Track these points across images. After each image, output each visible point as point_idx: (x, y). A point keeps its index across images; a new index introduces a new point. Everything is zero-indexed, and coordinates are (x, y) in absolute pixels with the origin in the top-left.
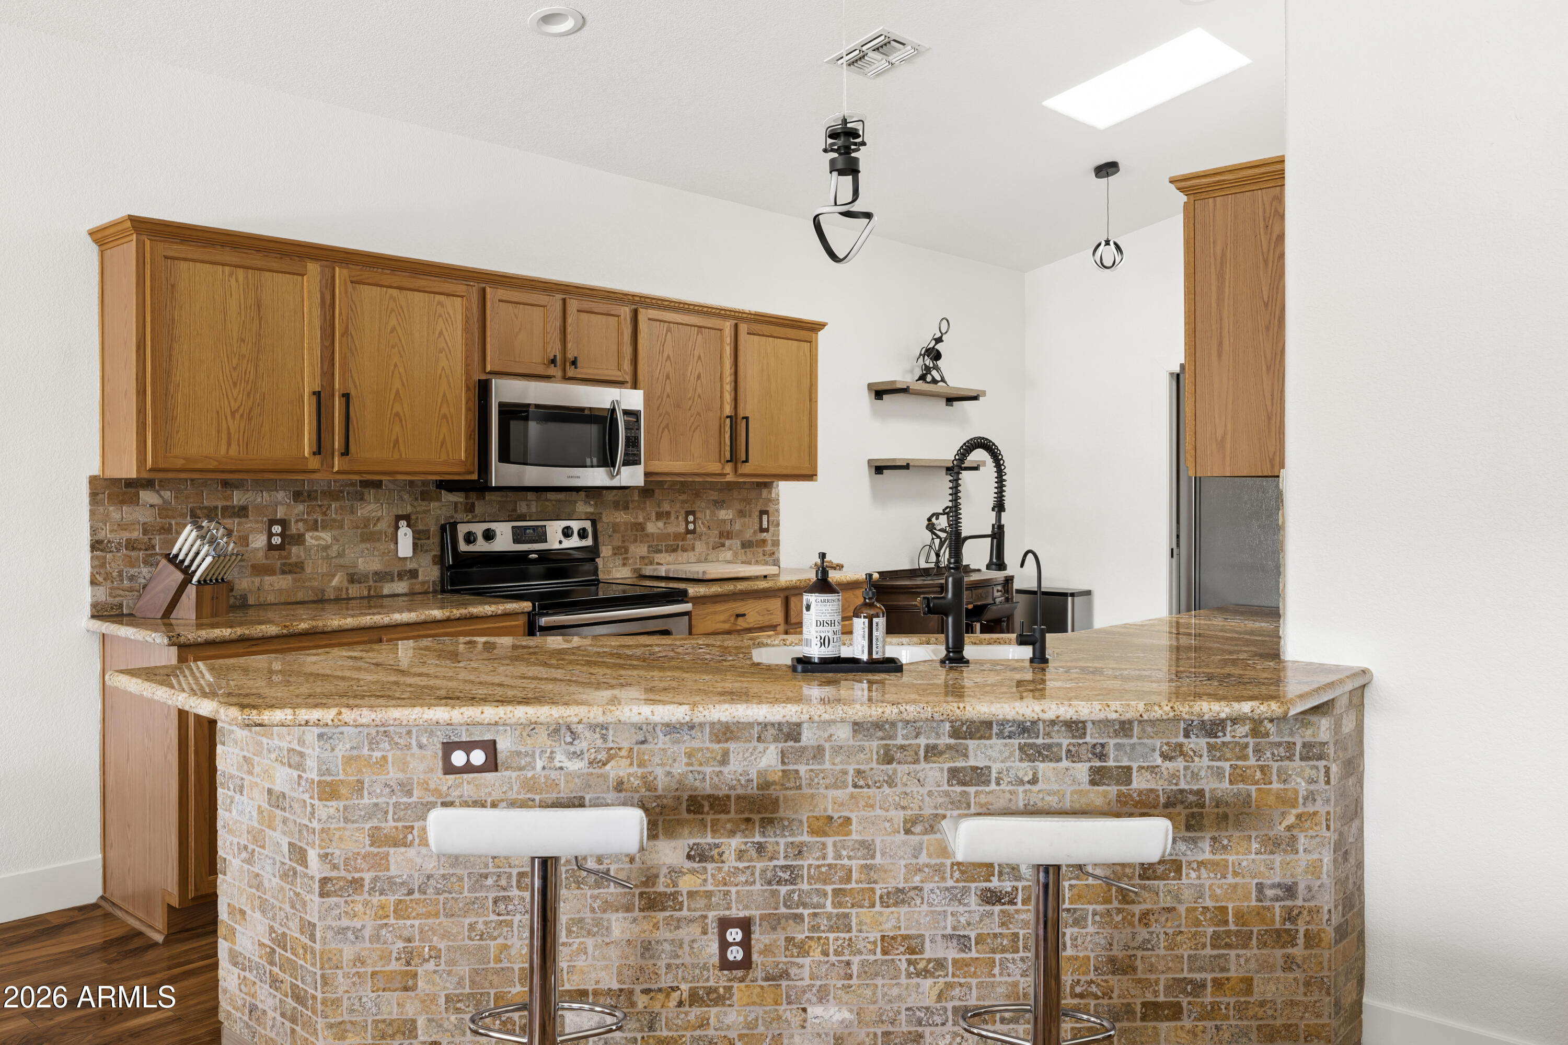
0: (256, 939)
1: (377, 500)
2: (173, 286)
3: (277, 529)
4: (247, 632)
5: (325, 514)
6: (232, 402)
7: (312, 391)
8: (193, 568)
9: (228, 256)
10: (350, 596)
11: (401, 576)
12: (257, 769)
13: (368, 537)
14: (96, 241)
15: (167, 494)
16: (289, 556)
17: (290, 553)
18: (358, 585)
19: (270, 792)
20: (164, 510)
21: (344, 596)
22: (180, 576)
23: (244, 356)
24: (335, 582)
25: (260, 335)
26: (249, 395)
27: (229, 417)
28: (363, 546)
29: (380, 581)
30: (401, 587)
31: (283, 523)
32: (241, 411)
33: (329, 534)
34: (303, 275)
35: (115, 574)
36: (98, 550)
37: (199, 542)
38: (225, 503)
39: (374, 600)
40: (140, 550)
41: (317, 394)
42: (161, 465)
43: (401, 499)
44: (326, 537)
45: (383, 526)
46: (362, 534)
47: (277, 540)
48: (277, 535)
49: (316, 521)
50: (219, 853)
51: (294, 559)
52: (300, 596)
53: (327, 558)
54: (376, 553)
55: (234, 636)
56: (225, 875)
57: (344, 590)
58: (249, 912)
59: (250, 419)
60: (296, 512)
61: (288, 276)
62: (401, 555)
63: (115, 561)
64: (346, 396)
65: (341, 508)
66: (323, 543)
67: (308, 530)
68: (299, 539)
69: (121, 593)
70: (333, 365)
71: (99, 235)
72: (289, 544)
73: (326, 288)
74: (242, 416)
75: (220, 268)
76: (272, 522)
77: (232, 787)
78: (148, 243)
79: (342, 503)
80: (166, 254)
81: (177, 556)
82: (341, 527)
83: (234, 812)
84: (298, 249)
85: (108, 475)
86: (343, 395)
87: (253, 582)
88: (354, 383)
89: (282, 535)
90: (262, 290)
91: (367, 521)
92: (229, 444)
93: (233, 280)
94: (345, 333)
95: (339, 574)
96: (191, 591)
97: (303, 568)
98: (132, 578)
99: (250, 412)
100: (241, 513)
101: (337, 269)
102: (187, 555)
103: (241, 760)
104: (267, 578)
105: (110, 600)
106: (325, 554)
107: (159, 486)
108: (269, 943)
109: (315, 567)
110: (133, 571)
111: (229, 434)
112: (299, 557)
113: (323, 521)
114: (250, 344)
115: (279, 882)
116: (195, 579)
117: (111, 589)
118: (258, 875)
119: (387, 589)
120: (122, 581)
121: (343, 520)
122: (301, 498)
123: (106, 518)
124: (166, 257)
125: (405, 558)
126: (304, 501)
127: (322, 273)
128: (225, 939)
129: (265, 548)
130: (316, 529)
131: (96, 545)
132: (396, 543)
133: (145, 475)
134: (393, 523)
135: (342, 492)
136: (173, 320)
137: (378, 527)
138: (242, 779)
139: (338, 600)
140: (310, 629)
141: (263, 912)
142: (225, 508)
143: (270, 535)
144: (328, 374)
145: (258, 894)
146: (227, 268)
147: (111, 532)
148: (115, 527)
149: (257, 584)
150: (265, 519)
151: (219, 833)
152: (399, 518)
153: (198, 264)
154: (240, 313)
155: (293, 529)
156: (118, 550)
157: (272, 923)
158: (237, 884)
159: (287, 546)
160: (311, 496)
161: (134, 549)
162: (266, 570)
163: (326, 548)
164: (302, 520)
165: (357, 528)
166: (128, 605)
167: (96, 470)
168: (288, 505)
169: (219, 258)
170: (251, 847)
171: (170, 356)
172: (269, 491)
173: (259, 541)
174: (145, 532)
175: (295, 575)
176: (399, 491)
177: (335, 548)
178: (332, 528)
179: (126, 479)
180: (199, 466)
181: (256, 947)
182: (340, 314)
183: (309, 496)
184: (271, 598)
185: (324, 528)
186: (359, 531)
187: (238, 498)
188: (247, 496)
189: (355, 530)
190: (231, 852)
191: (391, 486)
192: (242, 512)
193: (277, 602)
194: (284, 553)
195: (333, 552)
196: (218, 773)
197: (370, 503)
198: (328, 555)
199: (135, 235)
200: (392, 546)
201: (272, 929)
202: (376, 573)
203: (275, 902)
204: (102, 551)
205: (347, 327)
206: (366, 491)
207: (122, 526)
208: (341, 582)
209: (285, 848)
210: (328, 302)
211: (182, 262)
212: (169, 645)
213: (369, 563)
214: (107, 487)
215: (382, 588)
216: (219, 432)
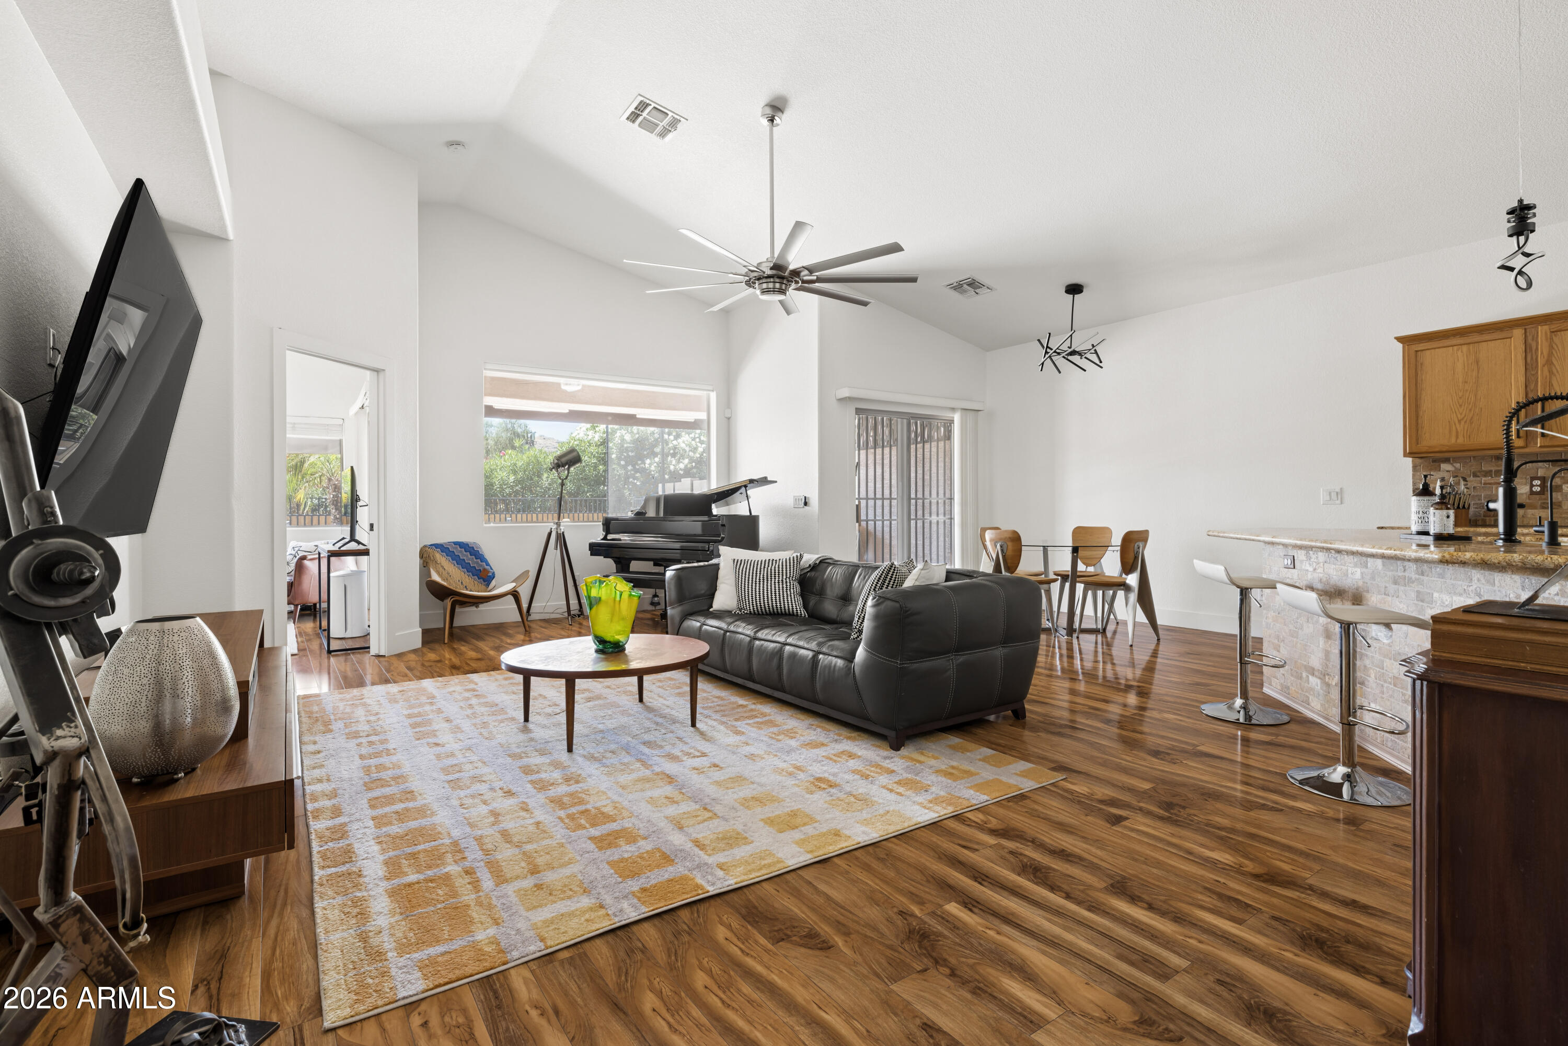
2: (1424, 364)
3: (1536, 482)
6: (1459, 415)
7: (1516, 402)
9: (1458, 340)
15: (1458, 465)
20: (1455, 473)
23: (1467, 390)
26: (1470, 410)
27: (1457, 423)
31: (1541, 479)
32: (1465, 419)
34: (1509, 338)
42: (1414, 451)
48: (1537, 486)
59: (1471, 423)
61: (1499, 341)
70: (1537, 384)
74: (1466, 422)
75: (1451, 348)
78: (1409, 346)
80: (1417, 349)
84: (1507, 324)
89: (1543, 486)
90: (1480, 353)
92: (1457, 437)
93: (1459, 353)
94: (1547, 363)
99: (1471, 419)
101: (1539, 327)
107: (1453, 461)
111: (1457, 432)
114: (1471, 383)
124: (1415, 352)
127: (1524, 333)
136: (1422, 380)
146: (1455, 348)
153: (1437, 350)
154: (1464, 368)
169: (1450, 343)
173: (1525, 489)
180: (1437, 450)
182: (1542, 353)
199: (1400, 345)
205: (1547, 360)
211: (1426, 352)
216: (1450, 431)
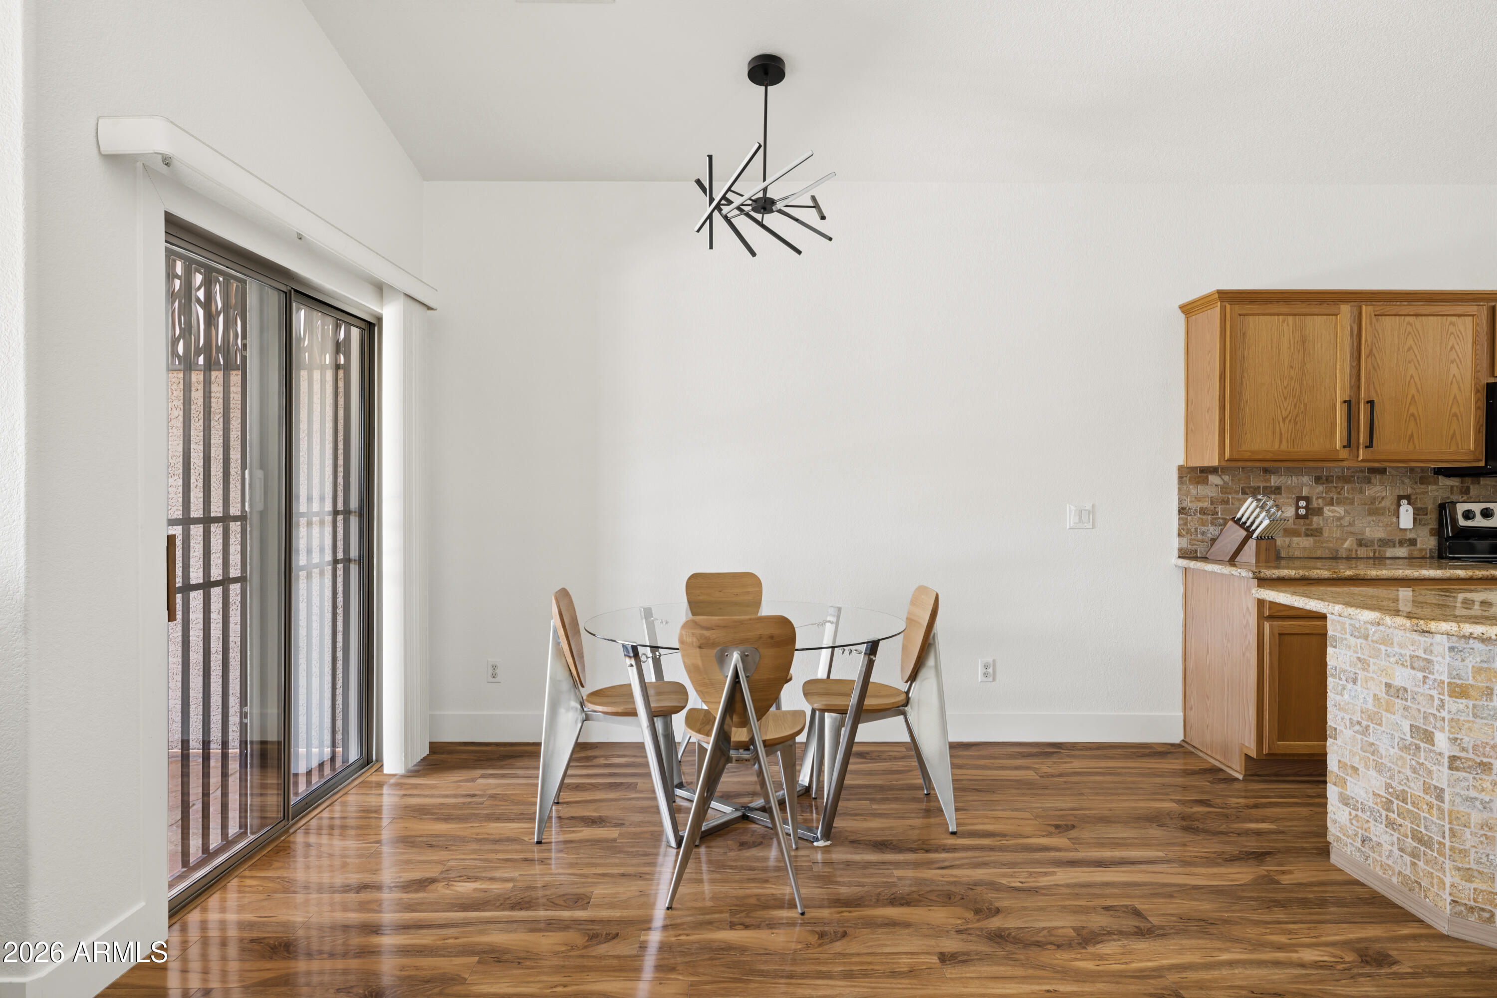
0: (1371, 790)
1: (1381, 483)
2: (1244, 334)
3: (1302, 503)
4: (1307, 574)
5: (1339, 493)
6: (1283, 412)
7: (1343, 400)
8: (1253, 527)
9: (1283, 308)
10: (1359, 556)
11: (1401, 543)
12: (1372, 668)
13: (1374, 511)
14: (1183, 312)
15: (1226, 478)
16: (1311, 524)
17: (1312, 522)
18: (1365, 548)
19: (1388, 685)
20: (1224, 489)
21: (1354, 556)
22: (1244, 533)
23: (1292, 378)
24: (1347, 545)
25: (1304, 362)
26: (1295, 406)
27: (1281, 423)
28: (1370, 518)
29: (1383, 546)
30: (1402, 552)
31: (1307, 499)
32: (1289, 418)
33: (1343, 509)
34: (1336, 315)
35: (1193, 530)
36: (1183, 514)
37: (1258, 510)
38: (1266, 484)
39: (1379, 560)
40: (1209, 515)
41: (1348, 403)
42: (1235, 457)
43: (1403, 483)
44: (1340, 510)
45: (1386, 503)
46: (1369, 510)
47: (1302, 512)
48: (1303, 508)
49: (1332, 498)
50: (1329, 723)
51: (1315, 526)
52: (1319, 553)
53: (1341, 526)
54: (1380, 524)
55: (1297, 576)
56: (1335, 739)
57: (1354, 551)
58: (1362, 769)
59: (1296, 423)
60: (1317, 491)
61: (1325, 317)
62: (1402, 526)
63: (1193, 522)
64: (1371, 403)
65: (1352, 489)
66: (1338, 515)
67: (1326, 505)
68: (1319, 512)
69: (1197, 543)
70: (1359, 380)
71: (1184, 309)
72: (1311, 514)
73: (1354, 322)
74: (1290, 421)
75: (1276, 317)
76: (1299, 499)
77: (1344, 678)
78: (1228, 307)
79: (1353, 485)
80: (1240, 313)
81: (1240, 519)
82: (1352, 503)
83: (1346, 696)
84: (1334, 296)
85: (1191, 464)
86: (1368, 402)
87: (1284, 541)
88: (1376, 392)
89: (1306, 508)
90: (1306, 330)
91: (1373, 500)
92: (1281, 442)
93: (1285, 325)
94: (1370, 354)
95: (1350, 539)
96: (1252, 544)
97: (1321, 533)
98: (1203, 533)
99: (1296, 418)
100: (1277, 492)
101: (1364, 307)
102: (1248, 519)
103: (1355, 660)
104: (1295, 539)
105: (1190, 547)
106: (1339, 523)
107: (1221, 472)
108: (1386, 795)
109: (1331, 533)
110: (1204, 529)
111: (1281, 434)
112: (1319, 524)
113: (1337, 498)
114: (1297, 369)
115: (1398, 752)
116: (1255, 536)
117: (1190, 540)
118: (1373, 744)
119: (1390, 553)
120: (1197, 535)
121: (1354, 498)
122: (1321, 481)
123: (1188, 493)
124: (1240, 315)
125: (1406, 530)
126: (1323, 484)
127: (1352, 312)
128: (1335, 784)
129: (1294, 517)
130: (1332, 505)
131: (1182, 511)
132: (1398, 517)
133: (1224, 464)
134: (1396, 501)
135: (1353, 477)
136: (1244, 357)
137: (1383, 504)
138: (1356, 673)
139: (1348, 558)
140: (1354, 576)
141: (1379, 772)
142: (1265, 488)
143: (1298, 508)
144: (1356, 387)
145: (1372, 757)
146: (1281, 317)
147: (1191, 502)
148: (1193, 499)
149: (1287, 543)
150: (1294, 496)
151: (1329, 709)
152: (1400, 498)
153: (1261, 317)
154: (1290, 348)
155: (1315, 504)
156: (1195, 515)
157: (1388, 781)
158: (1348, 748)
159: (1310, 516)
160: (1329, 480)
161: (1205, 514)
162: (1296, 533)
163: (1340, 519)
164: (1321, 497)
165: (1365, 504)
166: (1200, 551)
167: (1181, 461)
168: (1311, 486)
169: (1276, 310)
170: (1364, 723)
171: (1242, 381)
172: (1297, 476)
173: (1290, 512)
174: (1212, 503)
175: (1315, 538)
176: (1401, 477)
177: (1347, 519)
178: (1345, 504)
179: (1200, 467)
180: (1260, 457)
181: (1371, 795)
182: (1366, 341)
183: (1327, 480)
184: (1297, 553)
185: (1338, 504)
186: (1367, 507)
187: (1274, 481)
188: (1281, 479)
189: (1364, 506)
190: (1342, 724)
191: (1394, 473)
192: (1277, 490)
193: (1302, 556)
194: (1308, 521)
195: (1345, 522)
196: (1329, 667)
197: (1376, 485)
198: (1341, 524)
199: (1219, 303)
200: (1394, 520)
201: (1388, 786)
202: (1380, 540)
203: (1393, 766)
204: (1185, 514)
205: (1371, 350)
206: (1373, 476)
207: (1198, 499)
208: (1352, 545)
209: (1407, 729)
210: (1355, 332)
211: (1251, 317)
212: (1253, 578)
213: (1374, 531)
214: (1189, 473)
215: (1385, 551)
216: (1274, 432)
